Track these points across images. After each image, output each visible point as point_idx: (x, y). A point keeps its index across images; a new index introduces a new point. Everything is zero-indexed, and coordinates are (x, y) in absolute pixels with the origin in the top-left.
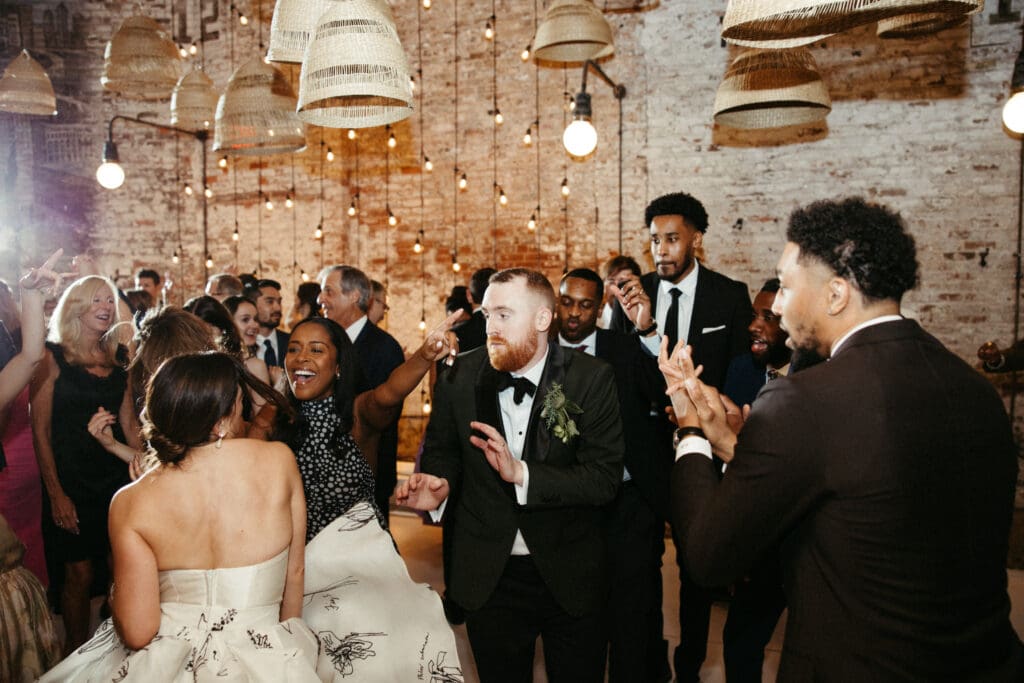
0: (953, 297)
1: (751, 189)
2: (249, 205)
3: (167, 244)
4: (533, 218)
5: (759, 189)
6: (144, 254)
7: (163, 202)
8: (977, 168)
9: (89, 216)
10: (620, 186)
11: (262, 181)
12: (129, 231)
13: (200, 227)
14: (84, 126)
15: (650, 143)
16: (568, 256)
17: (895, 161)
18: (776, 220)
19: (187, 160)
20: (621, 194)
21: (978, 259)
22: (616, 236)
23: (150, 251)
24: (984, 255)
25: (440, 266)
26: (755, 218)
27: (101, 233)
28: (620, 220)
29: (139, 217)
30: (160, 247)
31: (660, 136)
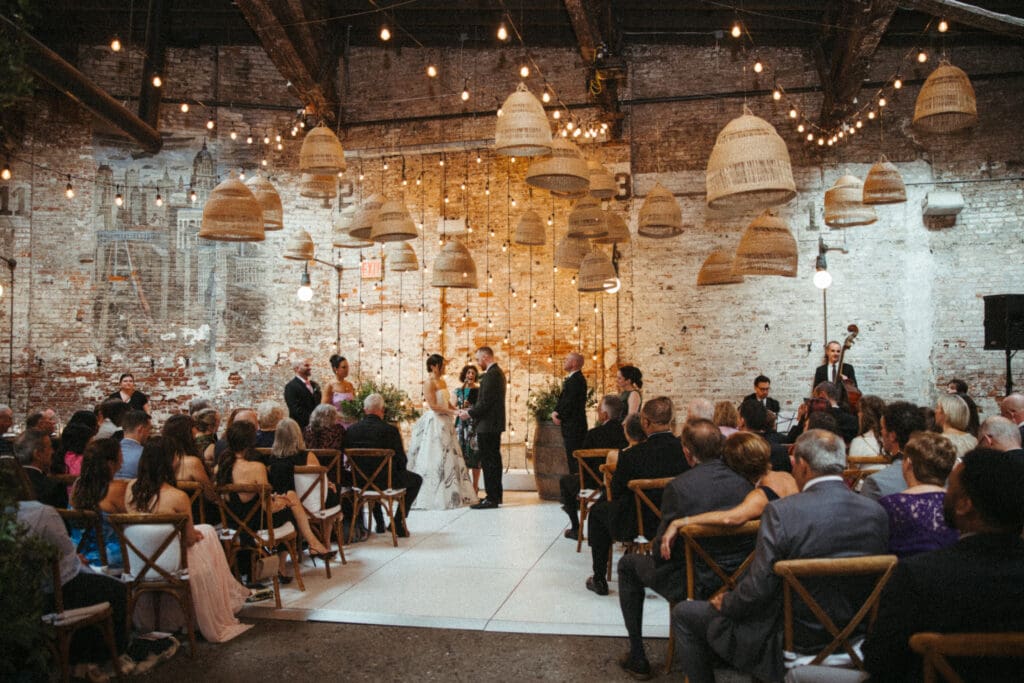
0: (796, 367)
1: (690, 310)
2: (372, 313)
3: (312, 337)
4: (577, 325)
5: (694, 310)
6: (296, 343)
7: (310, 310)
8: (805, 301)
9: (261, 317)
10: (618, 307)
11: (382, 298)
12: (288, 328)
13: (335, 327)
14: (260, 260)
15: (635, 283)
16: (585, 347)
17: (764, 297)
18: (704, 327)
19: (326, 283)
20: (618, 312)
21: (807, 348)
22: (615, 336)
23: (301, 341)
24: (809, 346)
25: (504, 353)
26: (693, 326)
27: (269, 329)
28: (617, 327)
29: (294, 319)
30: (307, 338)
31: (639, 281)
